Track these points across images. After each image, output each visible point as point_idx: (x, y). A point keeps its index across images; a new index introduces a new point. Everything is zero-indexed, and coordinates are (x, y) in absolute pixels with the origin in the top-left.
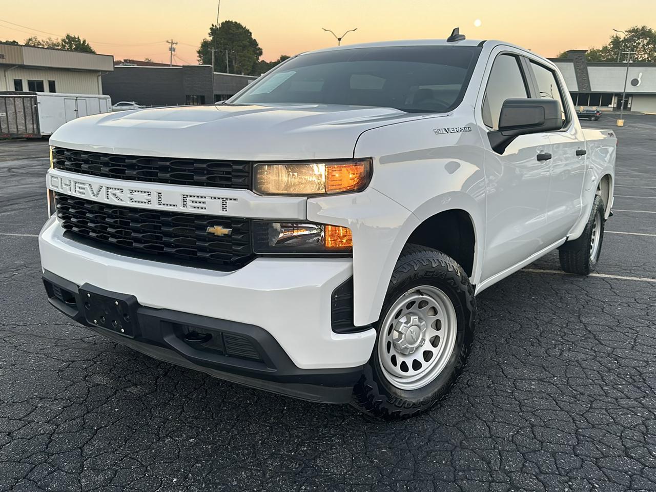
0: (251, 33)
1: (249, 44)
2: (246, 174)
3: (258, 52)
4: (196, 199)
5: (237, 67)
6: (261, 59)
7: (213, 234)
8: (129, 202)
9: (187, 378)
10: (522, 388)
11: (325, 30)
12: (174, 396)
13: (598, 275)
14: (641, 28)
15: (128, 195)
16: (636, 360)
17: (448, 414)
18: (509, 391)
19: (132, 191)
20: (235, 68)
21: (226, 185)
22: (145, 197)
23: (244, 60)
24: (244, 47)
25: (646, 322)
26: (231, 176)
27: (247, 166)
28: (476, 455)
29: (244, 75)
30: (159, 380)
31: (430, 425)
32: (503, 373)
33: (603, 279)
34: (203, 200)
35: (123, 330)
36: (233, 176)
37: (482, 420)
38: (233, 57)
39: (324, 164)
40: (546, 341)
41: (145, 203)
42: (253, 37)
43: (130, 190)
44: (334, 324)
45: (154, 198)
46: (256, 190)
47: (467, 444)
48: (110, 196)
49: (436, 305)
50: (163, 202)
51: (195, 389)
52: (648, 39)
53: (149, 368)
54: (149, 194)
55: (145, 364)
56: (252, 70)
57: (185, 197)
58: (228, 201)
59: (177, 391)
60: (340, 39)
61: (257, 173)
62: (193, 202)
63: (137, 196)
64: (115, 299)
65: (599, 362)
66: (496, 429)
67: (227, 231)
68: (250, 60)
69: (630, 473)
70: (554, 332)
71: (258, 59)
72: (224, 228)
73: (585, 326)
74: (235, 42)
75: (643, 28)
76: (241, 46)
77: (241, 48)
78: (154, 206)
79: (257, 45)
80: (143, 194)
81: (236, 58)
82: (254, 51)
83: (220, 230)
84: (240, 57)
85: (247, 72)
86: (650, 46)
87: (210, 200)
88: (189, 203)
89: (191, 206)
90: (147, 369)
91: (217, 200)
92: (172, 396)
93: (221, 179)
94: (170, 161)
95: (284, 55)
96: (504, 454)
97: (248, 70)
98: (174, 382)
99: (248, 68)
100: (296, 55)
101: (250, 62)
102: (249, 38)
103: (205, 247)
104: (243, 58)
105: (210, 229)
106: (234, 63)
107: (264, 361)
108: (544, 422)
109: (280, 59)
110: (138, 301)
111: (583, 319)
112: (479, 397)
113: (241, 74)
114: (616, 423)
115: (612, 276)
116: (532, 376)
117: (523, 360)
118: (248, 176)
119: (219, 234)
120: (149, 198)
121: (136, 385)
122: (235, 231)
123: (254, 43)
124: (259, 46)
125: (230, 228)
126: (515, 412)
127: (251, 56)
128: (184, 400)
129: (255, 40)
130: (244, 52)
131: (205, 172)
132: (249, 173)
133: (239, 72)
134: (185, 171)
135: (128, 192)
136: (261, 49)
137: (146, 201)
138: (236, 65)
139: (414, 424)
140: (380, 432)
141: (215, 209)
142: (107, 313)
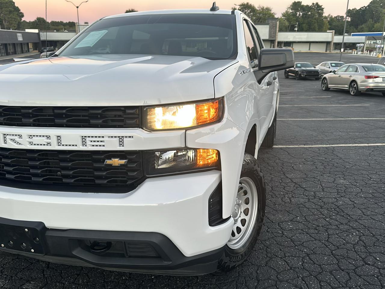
0: (14, 3)
1: (13, 10)
2: (136, 116)
3: (20, 15)
4: (94, 139)
5: (6, 25)
6: (23, 19)
7: (111, 165)
8: (28, 146)
9: (67, 267)
10: (286, 228)
11: (67, 1)
12: (64, 284)
13: (277, 146)
14: (246, 3)
15: (27, 140)
16: (330, 198)
17: (257, 257)
18: (280, 232)
19: (31, 136)
20: (5, 26)
21: (118, 125)
22: (44, 140)
23: (11, 20)
24: (10, 12)
25: (320, 173)
26: (123, 118)
27: (138, 110)
28: (291, 285)
29: (12, 30)
30: (45, 273)
31: (252, 268)
32: (269, 219)
33: (281, 148)
34: (101, 139)
35: (33, 250)
36: (125, 118)
37: (279, 257)
38: (3, 18)
39: (195, 105)
40: (278, 193)
41: (45, 145)
42: (16, 5)
43: (28, 135)
44: (210, 221)
45: (54, 141)
46: (146, 128)
47: (281, 278)
48: (8, 141)
49: (247, 189)
50: (62, 144)
51: (78, 275)
52: (250, 10)
53: (32, 263)
54: (48, 137)
55: (28, 261)
56: (18, 27)
57: (84, 138)
58: (125, 139)
59: (64, 279)
60: (77, 7)
61: (147, 115)
62: (91, 141)
63: (35, 140)
64: (24, 227)
65: (313, 202)
66: (291, 262)
67: (123, 162)
68: (15, 20)
69: (376, 276)
70: (278, 186)
71: (21, 20)
72: (121, 159)
73: (291, 180)
74: (3, 9)
75: (247, 3)
76: (8, 11)
77: (8, 12)
78: (55, 147)
79: (20, 10)
80: (42, 138)
81: (5, 19)
82: (17, 14)
83: (116, 162)
84: (8, 18)
85: (14, 28)
86: (251, 14)
87: (108, 139)
88: (88, 143)
89: (90, 145)
90: (31, 264)
91: (114, 139)
92: (63, 285)
93: (113, 121)
94: (67, 109)
95: (39, 17)
96: (306, 279)
97: (15, 27)
98: (59, 273)
99: (15, 26)
100: (100, 19)
101: (16, 22)
102: (13, 6)
103: (102, 175)
104: (10, 19)
105: (108, 162)
106: (4, 22)
107: (160, 256)
108: (312, 250)
109: (36, 19)
110: (46, 225)
111: (287, 175)
112: (267, 240)
113: (10, 30)
114: (348, 243)
115: (284, 146)
116: (286, 219)
117: (274, 209)
118: (138, 118)
119: (117, 165)
120: (48, 141)
121: (28, 281)
122: (130, 161)
123: (17, 9)
124: (21, 11)
125: (125, 159)
126: (292, 246)
127: (16, 17)
128: (74, 286)
129: (17, 7)
130: (11, 15)
131: (99, 116)
132: (139, 115)
133: (8, 28)
134: (79, 116)
135: (27, 137)
136: (23, 13)
137: (45, 143)
138: (6, 24)
139: (242, 270)
140: (226, 282)
141: (113, 146)
142: (15, 238)
